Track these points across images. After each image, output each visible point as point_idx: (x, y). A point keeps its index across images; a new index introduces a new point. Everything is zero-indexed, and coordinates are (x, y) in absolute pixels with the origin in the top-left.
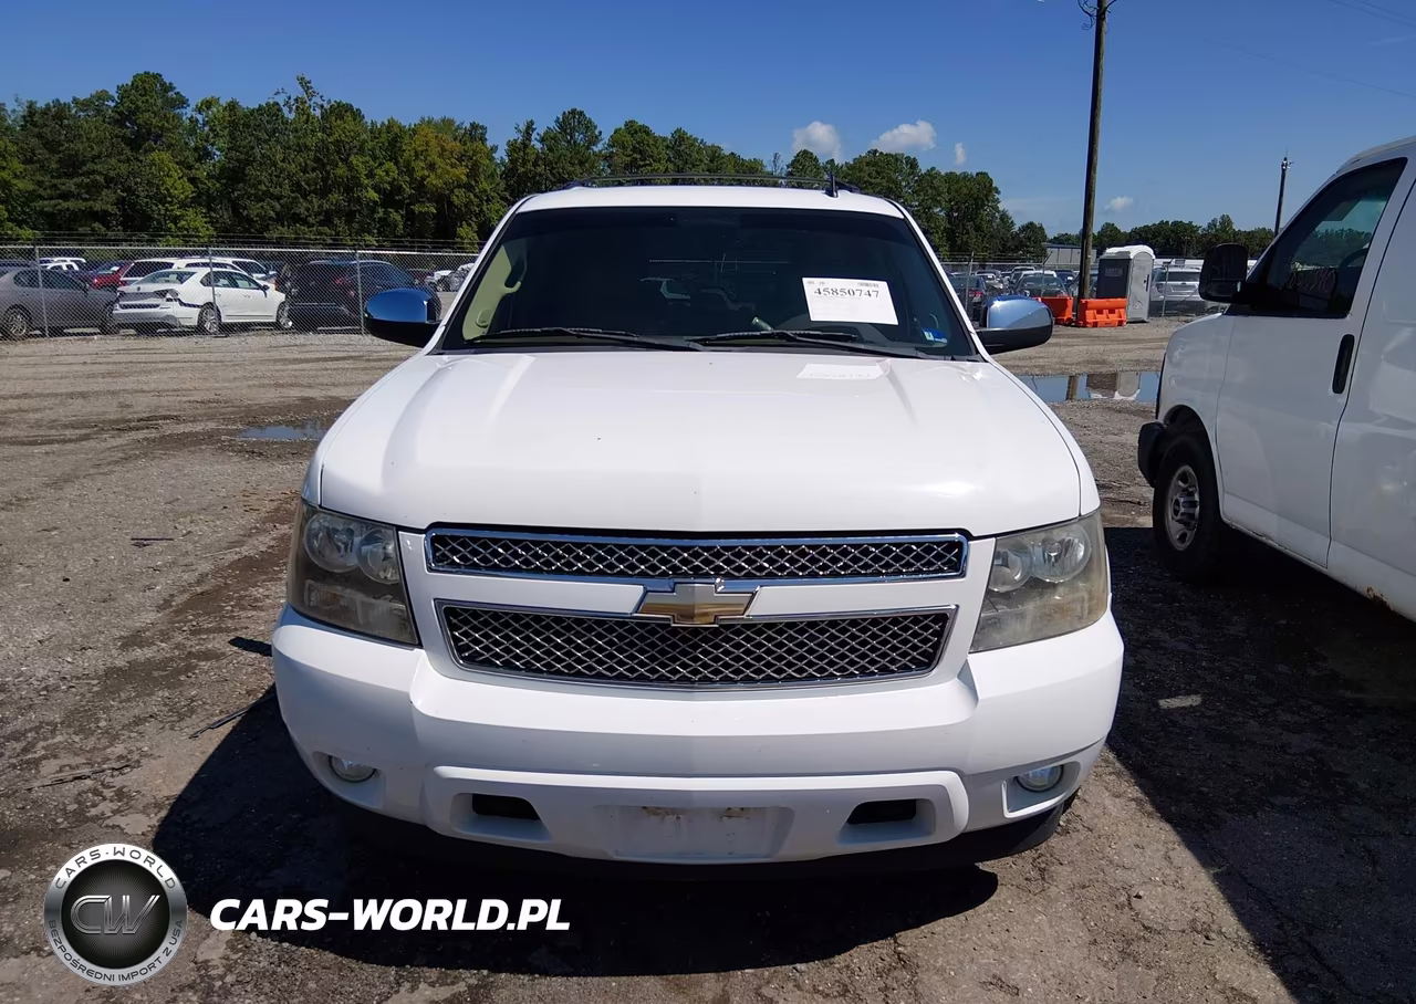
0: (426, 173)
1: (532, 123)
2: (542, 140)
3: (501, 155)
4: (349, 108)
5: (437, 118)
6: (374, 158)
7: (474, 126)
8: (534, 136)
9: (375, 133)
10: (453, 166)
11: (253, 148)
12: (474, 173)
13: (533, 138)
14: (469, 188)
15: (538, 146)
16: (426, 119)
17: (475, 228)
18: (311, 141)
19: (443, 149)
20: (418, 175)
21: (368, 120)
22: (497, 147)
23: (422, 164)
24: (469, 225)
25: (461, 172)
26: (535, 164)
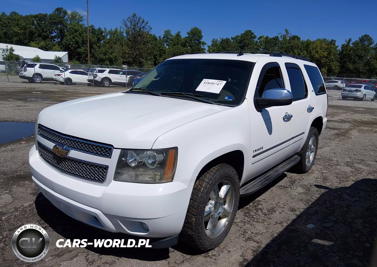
0: (315, 54)
1: (351, 39)
2: (353, 44)
3: (339, 48)
4: (297, 37)
5: (322, 38)
6: (301, 50)
7: (332, 40)
8: (351, 43)
9: (302, 43)
10: (323, 52)
11: (269, 48)
12: (329, 54)
13: (350, 43)
14: (327, 58)
15: (352, 45)
16: (318, 39)
17: (327, 69)
18: (285, 46)
19: (321, 47)
20: (312, 55)
21: (301, 40)
22: (338, 46)
23: (314, 52)
24: (325, 68)
25: (325, 54)
26: (350, 51)
